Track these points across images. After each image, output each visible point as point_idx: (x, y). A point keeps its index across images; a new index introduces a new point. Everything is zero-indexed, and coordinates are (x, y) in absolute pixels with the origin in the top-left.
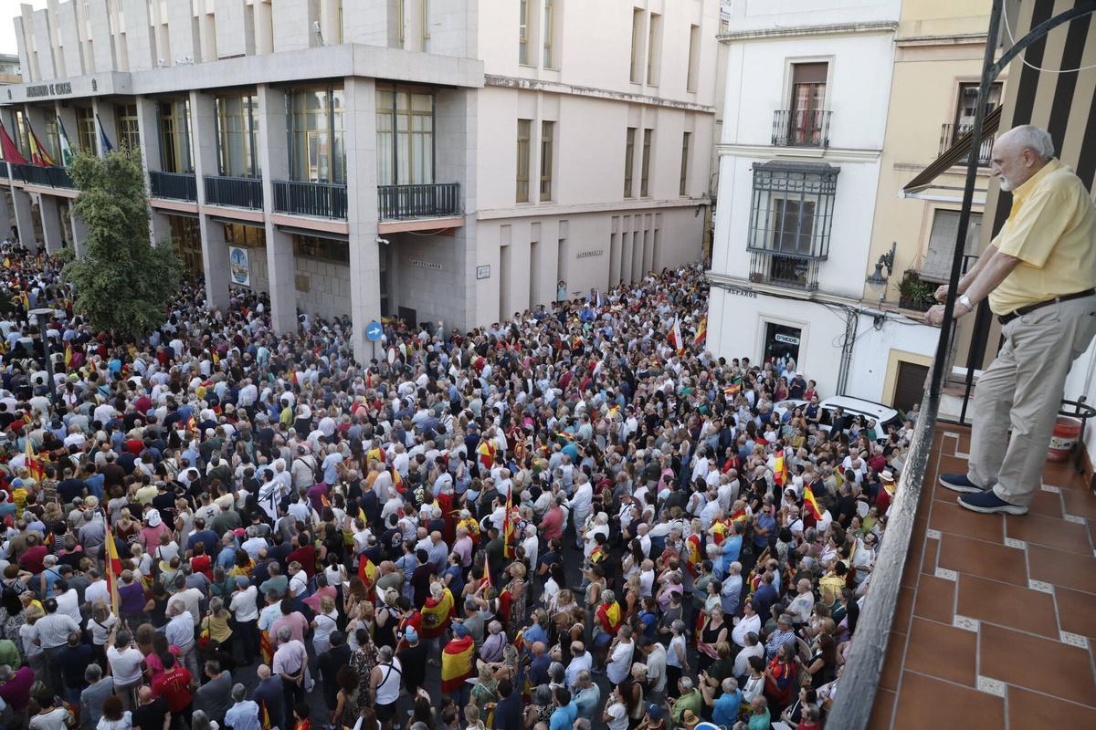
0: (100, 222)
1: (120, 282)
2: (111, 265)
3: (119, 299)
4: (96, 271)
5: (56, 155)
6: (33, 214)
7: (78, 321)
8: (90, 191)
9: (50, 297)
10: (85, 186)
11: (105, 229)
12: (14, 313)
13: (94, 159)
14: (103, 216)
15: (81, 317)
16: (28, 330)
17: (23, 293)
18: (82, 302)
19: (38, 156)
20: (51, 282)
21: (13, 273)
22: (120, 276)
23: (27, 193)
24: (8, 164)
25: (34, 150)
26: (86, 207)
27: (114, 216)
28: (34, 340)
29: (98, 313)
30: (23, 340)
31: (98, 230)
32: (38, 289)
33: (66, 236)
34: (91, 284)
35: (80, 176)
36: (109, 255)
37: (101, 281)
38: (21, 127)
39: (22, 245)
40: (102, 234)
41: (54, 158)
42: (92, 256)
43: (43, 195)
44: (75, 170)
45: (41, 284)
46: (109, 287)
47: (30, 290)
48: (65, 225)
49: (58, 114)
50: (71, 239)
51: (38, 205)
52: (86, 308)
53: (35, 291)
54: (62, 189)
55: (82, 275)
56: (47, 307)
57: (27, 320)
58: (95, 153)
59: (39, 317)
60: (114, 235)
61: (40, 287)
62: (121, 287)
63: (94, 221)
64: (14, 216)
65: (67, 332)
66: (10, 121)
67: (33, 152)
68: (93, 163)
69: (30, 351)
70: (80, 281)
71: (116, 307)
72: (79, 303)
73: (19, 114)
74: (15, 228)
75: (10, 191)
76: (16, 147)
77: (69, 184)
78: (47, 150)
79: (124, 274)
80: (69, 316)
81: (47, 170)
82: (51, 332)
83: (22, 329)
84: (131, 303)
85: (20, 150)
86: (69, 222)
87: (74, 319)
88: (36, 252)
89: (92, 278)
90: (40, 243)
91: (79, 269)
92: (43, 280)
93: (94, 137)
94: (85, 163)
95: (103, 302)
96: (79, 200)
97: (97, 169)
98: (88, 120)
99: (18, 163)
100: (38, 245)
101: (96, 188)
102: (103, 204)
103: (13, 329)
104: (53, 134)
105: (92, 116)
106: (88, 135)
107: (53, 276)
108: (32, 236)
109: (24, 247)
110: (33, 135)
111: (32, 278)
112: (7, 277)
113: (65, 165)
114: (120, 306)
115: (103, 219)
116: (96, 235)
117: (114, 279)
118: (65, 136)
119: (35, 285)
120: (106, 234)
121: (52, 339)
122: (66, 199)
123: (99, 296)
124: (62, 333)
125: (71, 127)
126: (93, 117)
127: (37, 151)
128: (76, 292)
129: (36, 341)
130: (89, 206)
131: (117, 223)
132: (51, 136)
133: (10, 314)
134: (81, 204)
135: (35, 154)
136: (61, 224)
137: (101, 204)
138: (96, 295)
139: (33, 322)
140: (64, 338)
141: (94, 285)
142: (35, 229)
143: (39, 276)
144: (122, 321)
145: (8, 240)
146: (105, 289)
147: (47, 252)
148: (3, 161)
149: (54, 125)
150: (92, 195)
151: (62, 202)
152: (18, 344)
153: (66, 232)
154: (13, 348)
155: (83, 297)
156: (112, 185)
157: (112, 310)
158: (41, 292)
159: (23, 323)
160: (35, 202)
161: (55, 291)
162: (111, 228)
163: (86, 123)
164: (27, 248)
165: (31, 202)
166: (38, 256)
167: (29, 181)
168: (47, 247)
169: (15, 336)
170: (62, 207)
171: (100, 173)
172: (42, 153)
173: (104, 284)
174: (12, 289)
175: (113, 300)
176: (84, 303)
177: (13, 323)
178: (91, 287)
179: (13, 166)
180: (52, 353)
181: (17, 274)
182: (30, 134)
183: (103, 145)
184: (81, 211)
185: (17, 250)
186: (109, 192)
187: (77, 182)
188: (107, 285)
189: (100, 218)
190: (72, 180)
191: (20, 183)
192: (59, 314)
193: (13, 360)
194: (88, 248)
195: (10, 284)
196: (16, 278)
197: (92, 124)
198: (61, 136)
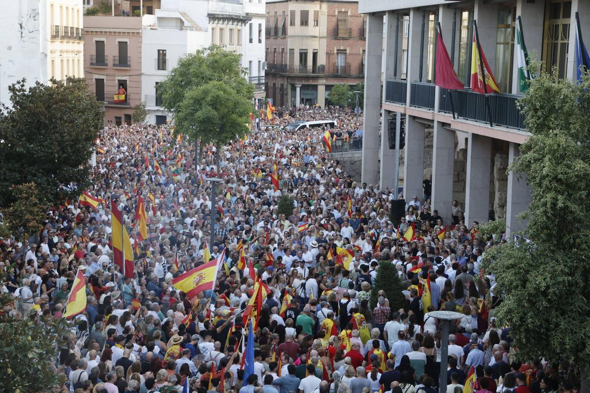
0: (555, 184)
1: (570, 284)
2: (559, 256)
3: (563, 313)
4: (534, 265)
5: (505, 77)
6: (456, 162)
7: (494, 339)
8: (547, 135)
9: (459, 294)
10: (541, 127)
11: (560, 197)
12: (406, 311)
13: (561, 86)
14: (560, 176)
15: (500, 332)
16: (423, 341)
17: (424, 282)
18: (505, 309)
19: (480, 77)
20: (465, 271)
21: (415, 251)
22: (571, 274)
23: (453, 132)
24: (437, 89)
25: (475, 68)
26: (536, 160)
27: (577, 176)
28: (427, 357)
29: (527, 330)
30: (414, 355)
31: (549, 196)
32: (445, 279)
33: (497, 201)
34: (524, 282)
35: (536, 110)
36: (560, 238)
37: (539, 279)
38: (464, 33)
39: (432, 209)
40: (554, 205)
41: (499, 81)
42: (532, 237)
43: (475, 136)
44: (530, 101)
45: (451, 272)
46: (551, 290)
47: (433, 279)
48: (497, 184)
49: (519, 13)
50: (503, 206)
51: (465, 151)
52: (510, 320)
53: (440, 281)
54: (503, 128)
55: (513, 266)
56: (454, 310)
57: (422, 323)
58: (562, 74)
59: (439, 322)
60: (574, 207)
61: (447, 276)
62: (570, 293)
63: (546, 182)
64: (430, 165)
65: (474, 353)
66: (451, 27)
67: (473, 72)
68: (559, 91)
69: (420, 373)
70: (509, 276)
71: (557, 325)
72: (502, 310)
73: (465, 15)
74: (427, 184)
75: (433, 127)
76: (451, 64)
77: (517, 122)
78: (492, 68)
79: (578, 275)
80: (481, 329)
81: (487, 99)
82: (454, 350)
83: (414, 338)
84: (582, 322)
85: (456, 68)
86: (504, 180)
87: (488, 334)
88: (449, 222)
89: (527, 272)
90: (459, 208)
91: (510, 256)
92: (455, 266)
93: (565, 47)
94: (548, 90)
95: (537, 314)
96: (529, 148)
97: (564, 101)
98: (561, 21)
99: (452, 87)
100: (455, 210)
101: (557, 131)
102: (563, 157)
103: (401, 336)
104: (506, 44)
105: (567, 15)
106: (556, 45)
107: (468, 261)
108: (449, 197)
109: (436, 211)
110: (479, 47)
111: (439, 261)
112: (406, 255)
113: (515, 91)
114: (563, 325)
115: (559, 181)
116: (545, 204)
117: (560, 279)
118: (524, 47)
119: (441, 272)
120: (560, 204)
121: (452, 360)
122: (506, 144)
123: (532, 304)
124: (467, 352)
125: (534, 35)
126: (569, 16)
127: (478, 71)
128: (498, 291)
129: (430, 358)
130: (539, 160)
131: (579, 189)
132: (501, 48)
133: (401, 311)
134: (530, 155)
135: (476, 75)
136: (492, 182)
137: (560, 157)
138: (529, 301)
139: (430, 328)
140: (468, 362)
141: (528, 285)
142: (454, 186)
143: (448, 259)
144: (563, 350)
145: (416, 200)
146: (545, 294)
147: (466, 224)
148: (432, 84)
149: (509, 30)
150: (549, 141)
151: (499, 147)
152: (405, 359)
153: (497, 195)
154: (397, 364)
155: (509, 302)
156: (582, 126)
157: (548, 330)
158: (448, 284)
159: (417, 328)
160: (461, 145)
161: (468, 285)
162: (570, 195)
163: (557, 26)
164: (440, 214)
165: (456, 144)
166: (452, 227)
167: (460, 115)
168: (466, 214)
169: (403, 347)
170: (498, 155)
171: (566, 108)
172: (486, 72)
173: (544, 284)
174: (411, 275)
175: (554, 313)
176: (510, 311)
177: (403, 326)
178: (524, 286)
179: (442, 92)
180: (449, 383)
181: (419, 254)
182: (474, 45)
183: (578, 62)
184: (528, 166)
185: (425, 216)
186: (575, 137)
187: (530, 120)
188: (548, 287)
189: (556, 179)
190: (523, 117)
191: (447, 117)
192: (468, 322)
193: (395, 383)
194: (528, 224)
195: (409, 266)
196: (418, 259)
197: (566, 28)
198: (518, 48)
